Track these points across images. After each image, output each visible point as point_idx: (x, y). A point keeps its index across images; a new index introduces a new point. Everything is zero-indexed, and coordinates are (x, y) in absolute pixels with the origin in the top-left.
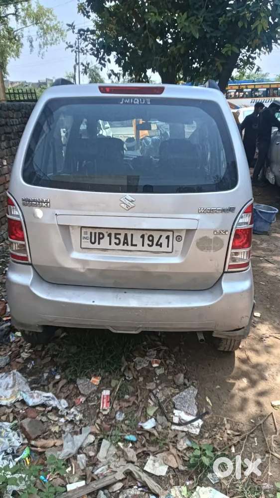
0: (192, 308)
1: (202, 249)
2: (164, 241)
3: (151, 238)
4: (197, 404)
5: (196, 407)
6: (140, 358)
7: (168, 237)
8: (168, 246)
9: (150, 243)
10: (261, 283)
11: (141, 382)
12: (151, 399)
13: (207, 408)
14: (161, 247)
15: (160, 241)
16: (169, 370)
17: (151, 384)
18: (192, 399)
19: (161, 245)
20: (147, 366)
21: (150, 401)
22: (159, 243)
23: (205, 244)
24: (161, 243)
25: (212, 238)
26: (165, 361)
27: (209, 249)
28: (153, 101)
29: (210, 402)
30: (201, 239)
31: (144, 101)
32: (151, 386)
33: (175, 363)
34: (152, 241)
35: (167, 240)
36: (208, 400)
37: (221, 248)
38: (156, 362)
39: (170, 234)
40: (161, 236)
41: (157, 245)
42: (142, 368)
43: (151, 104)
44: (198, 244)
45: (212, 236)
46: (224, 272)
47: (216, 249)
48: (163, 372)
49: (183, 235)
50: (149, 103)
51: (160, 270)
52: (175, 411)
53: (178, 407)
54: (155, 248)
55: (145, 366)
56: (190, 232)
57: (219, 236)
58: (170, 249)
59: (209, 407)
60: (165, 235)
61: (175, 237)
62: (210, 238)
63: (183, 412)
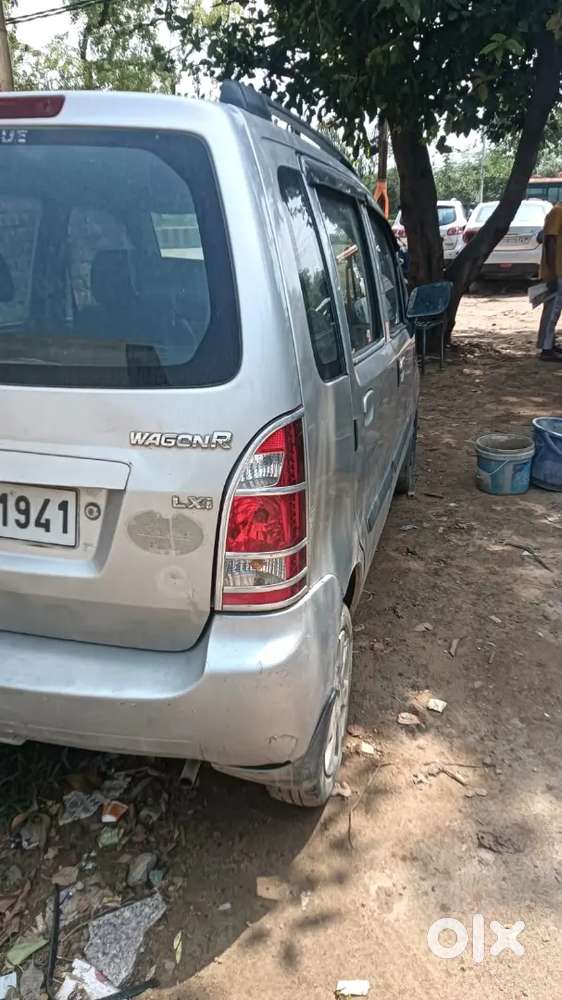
0: (124, 702)
1: (146, 544)
2: (54, 514)
3: (22, 505)
4: (142, 950)
5: (132, 959)
6: (81, 794)
7: (63, 506)
8: (65, 530)
9: (22, 519)
10: (493, 617)
11: (48, 859)
12: (44, 917)
13: (161, 969)
14: (48, 530)
15: (46, 515)
16: (135, 839)
17: (68, 870)
18: (136, 933)
19: (46, 526)
20: (87, 818)
21: (39, 919)
22: (43, 521)
23: (152, 530)
24: (48, 521)
25: (169, 517)
26: (137, 812)
27: (162, 545)
28: (35, 136)
29: (180, 950)
30: (137, 518)
31: (12, 135)
32: (67, 875)
33: (160, 819)
34: (26, 512)
35: (61, 512)
36: (177, 943)
37: (196, 548)
38: (113, 812)
39: (70, 497)
40: (47, 502)
41: (38, 524)
42: (74, 821)
43: (27, 143)
44: (131, 530)
45: (168, 513)
46: (213, 612)
47: (185, 549)
48: (116, 840)
49: (102, 502)
50: (23, 141)
51: (45, 591)
52: (77, 963)
53: (89, 953)
54: (33, 532)
55: (83, 816)
56: (115, 496)
57: (186, 512)
58: (69, 539)
59: (169, 965)
60: (56, 499)
61: (83, 504)
62: (164, 516)
63: (93, 970)
